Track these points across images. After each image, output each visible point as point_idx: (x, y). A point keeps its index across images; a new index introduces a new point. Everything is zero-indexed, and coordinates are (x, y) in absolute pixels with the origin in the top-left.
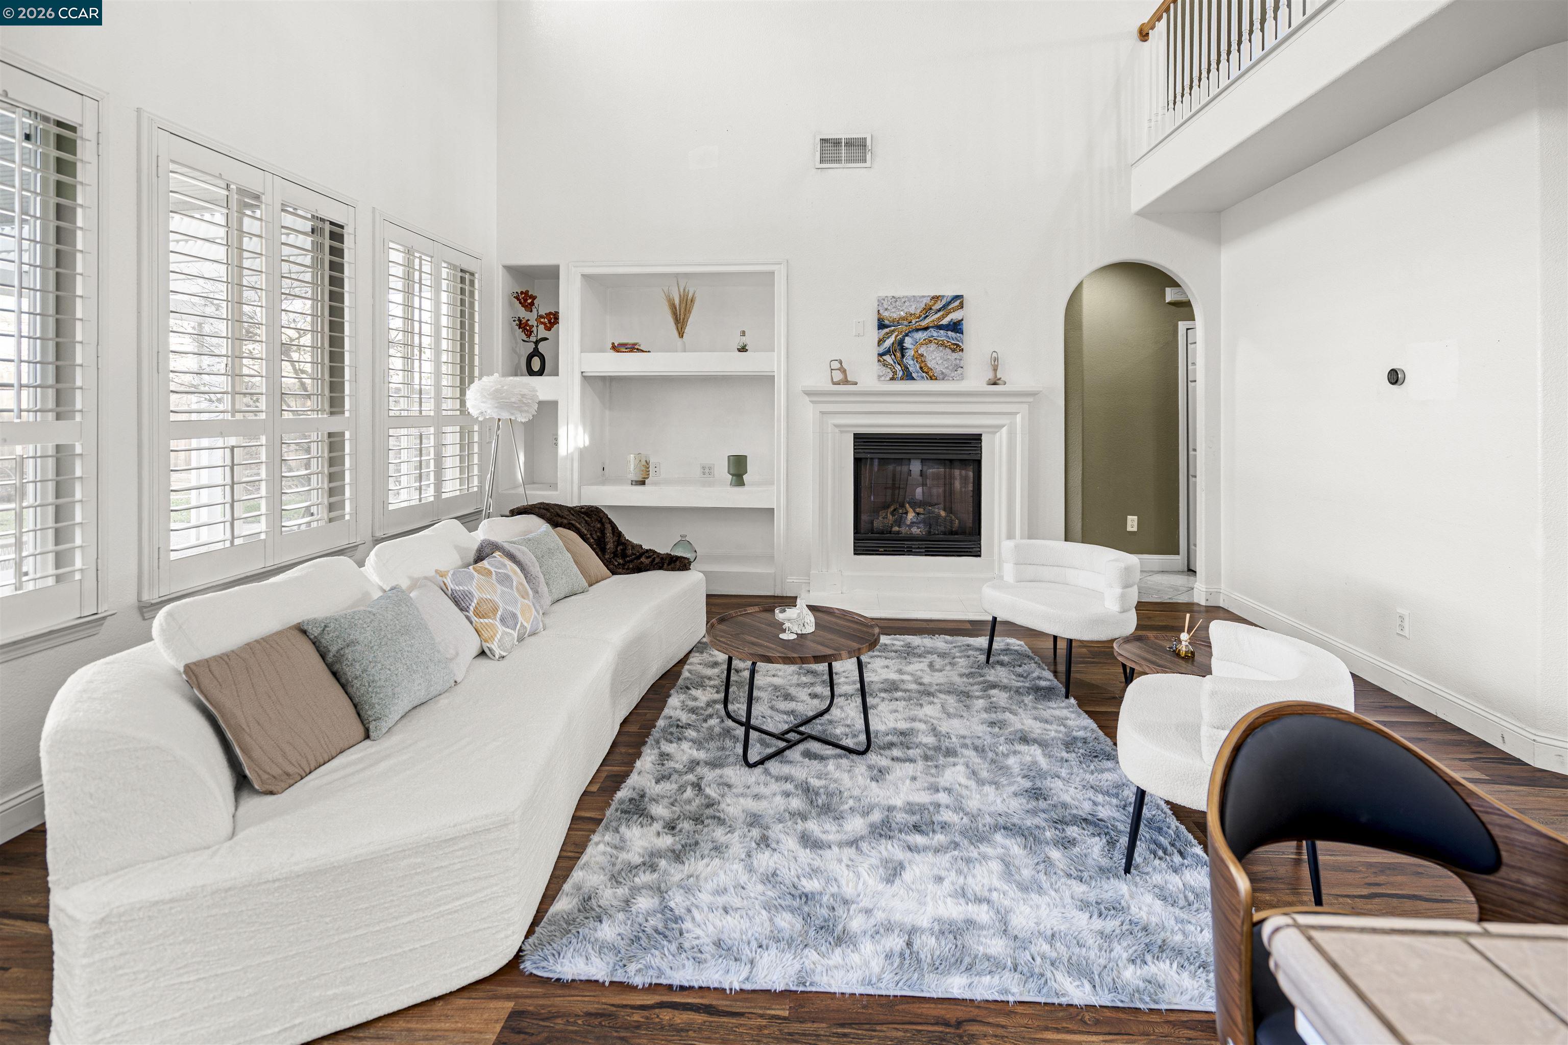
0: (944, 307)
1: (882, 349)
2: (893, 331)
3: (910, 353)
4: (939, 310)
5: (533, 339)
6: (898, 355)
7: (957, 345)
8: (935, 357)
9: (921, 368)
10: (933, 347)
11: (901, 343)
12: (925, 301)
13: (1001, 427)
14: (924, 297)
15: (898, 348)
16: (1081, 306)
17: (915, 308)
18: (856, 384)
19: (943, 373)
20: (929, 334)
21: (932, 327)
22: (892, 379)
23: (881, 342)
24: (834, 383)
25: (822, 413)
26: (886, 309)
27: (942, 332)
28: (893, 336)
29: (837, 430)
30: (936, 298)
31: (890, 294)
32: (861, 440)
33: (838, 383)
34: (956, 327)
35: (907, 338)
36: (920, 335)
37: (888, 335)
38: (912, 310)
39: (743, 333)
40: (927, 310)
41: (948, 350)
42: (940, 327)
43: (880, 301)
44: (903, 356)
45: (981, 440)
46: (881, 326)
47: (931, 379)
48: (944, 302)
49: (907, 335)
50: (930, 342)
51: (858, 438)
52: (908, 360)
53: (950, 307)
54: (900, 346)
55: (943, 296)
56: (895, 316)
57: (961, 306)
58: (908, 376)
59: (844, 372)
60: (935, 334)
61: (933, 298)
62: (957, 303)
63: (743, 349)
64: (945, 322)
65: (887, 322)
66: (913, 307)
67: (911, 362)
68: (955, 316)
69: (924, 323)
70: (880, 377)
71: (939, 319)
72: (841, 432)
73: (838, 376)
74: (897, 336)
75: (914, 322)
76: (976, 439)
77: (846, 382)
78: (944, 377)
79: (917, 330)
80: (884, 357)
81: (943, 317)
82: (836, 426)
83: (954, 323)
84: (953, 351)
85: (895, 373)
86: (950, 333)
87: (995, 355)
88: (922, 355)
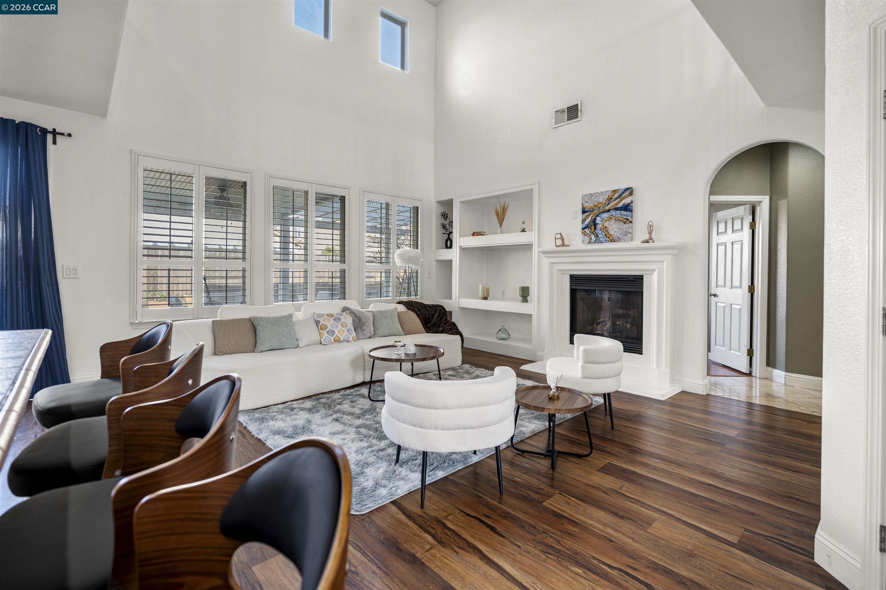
0: (619, 196)
1: (584, 226)
2: (590, 214)
3: (599, 226)
4: (616, 199)
5: (448, 233)
6: (593, 228)
7: (627, 219)
8: (614, 228)
9: (605, 235)
10: (612, 221)
11: (594, 221)
12: (608, 194)
13: (654, 270)
14: (607, 191)
15: (592, 224)
16: (787, 180)
17: (602, 199)
18: (569, 246)
19: (618, 237)
20: (611, 214)
21: (612, 209)
22: (589, 243)
23: (583, 221)
24: (557, 246)
25: (552, 263)
26: (586, 202)
27: (618, 212)
28: (590, 217)
29: (560, 273)
30: (614, 191)
31: (588, 193)
32: (575, 279)
33: (559, 246)
34: (627, 208)
35: (598, 218)
36: (605, 215)
37: (587, 217)
38: (601, 200)
39: (524, 223)
40: (610, 199)
41: (622, 223)
42: (617, 209)
43: (583, 198)
44: (595, 229)
45: (643, 279)
46: (584, 212)
47: (612, 241)
48: (619, 193)
49: (598, 216)
50: (611, 218)
51: (572, 277)
52: (598, 231)
53: (623, 196)
54: (594, 223)
55: (619, 190)
56: (591, 205)
57: (631, 194)
58: (598, 241)
59: (562, 239)
60: (614, 213)
61: (613, 191)
62: (627, 193)
63: (523, 231)
64: (620, 205)
65: (587, 209)
66: (601, 198)
67: (600, 232)
68: (627, 201)
69: (607, 208)
70: (583, 241)
71: (616, 204)
72: (563, 274)
73: (559, 242)
74: (592, 217)
75: (601, 207)
76: (640, 278)
77: (563, 245)
78: (619, 240)
79: (604, 212)
80: (585, 230)
81: (619, 202)
82: (559, 270)
83: (626, 206)
84: (625, 223)
85: (591, 239)
86: (623, 212)
87: (651, 223)
88: (606, 227)
